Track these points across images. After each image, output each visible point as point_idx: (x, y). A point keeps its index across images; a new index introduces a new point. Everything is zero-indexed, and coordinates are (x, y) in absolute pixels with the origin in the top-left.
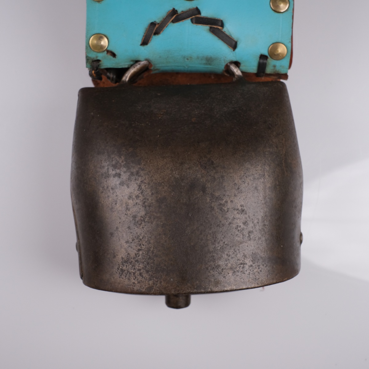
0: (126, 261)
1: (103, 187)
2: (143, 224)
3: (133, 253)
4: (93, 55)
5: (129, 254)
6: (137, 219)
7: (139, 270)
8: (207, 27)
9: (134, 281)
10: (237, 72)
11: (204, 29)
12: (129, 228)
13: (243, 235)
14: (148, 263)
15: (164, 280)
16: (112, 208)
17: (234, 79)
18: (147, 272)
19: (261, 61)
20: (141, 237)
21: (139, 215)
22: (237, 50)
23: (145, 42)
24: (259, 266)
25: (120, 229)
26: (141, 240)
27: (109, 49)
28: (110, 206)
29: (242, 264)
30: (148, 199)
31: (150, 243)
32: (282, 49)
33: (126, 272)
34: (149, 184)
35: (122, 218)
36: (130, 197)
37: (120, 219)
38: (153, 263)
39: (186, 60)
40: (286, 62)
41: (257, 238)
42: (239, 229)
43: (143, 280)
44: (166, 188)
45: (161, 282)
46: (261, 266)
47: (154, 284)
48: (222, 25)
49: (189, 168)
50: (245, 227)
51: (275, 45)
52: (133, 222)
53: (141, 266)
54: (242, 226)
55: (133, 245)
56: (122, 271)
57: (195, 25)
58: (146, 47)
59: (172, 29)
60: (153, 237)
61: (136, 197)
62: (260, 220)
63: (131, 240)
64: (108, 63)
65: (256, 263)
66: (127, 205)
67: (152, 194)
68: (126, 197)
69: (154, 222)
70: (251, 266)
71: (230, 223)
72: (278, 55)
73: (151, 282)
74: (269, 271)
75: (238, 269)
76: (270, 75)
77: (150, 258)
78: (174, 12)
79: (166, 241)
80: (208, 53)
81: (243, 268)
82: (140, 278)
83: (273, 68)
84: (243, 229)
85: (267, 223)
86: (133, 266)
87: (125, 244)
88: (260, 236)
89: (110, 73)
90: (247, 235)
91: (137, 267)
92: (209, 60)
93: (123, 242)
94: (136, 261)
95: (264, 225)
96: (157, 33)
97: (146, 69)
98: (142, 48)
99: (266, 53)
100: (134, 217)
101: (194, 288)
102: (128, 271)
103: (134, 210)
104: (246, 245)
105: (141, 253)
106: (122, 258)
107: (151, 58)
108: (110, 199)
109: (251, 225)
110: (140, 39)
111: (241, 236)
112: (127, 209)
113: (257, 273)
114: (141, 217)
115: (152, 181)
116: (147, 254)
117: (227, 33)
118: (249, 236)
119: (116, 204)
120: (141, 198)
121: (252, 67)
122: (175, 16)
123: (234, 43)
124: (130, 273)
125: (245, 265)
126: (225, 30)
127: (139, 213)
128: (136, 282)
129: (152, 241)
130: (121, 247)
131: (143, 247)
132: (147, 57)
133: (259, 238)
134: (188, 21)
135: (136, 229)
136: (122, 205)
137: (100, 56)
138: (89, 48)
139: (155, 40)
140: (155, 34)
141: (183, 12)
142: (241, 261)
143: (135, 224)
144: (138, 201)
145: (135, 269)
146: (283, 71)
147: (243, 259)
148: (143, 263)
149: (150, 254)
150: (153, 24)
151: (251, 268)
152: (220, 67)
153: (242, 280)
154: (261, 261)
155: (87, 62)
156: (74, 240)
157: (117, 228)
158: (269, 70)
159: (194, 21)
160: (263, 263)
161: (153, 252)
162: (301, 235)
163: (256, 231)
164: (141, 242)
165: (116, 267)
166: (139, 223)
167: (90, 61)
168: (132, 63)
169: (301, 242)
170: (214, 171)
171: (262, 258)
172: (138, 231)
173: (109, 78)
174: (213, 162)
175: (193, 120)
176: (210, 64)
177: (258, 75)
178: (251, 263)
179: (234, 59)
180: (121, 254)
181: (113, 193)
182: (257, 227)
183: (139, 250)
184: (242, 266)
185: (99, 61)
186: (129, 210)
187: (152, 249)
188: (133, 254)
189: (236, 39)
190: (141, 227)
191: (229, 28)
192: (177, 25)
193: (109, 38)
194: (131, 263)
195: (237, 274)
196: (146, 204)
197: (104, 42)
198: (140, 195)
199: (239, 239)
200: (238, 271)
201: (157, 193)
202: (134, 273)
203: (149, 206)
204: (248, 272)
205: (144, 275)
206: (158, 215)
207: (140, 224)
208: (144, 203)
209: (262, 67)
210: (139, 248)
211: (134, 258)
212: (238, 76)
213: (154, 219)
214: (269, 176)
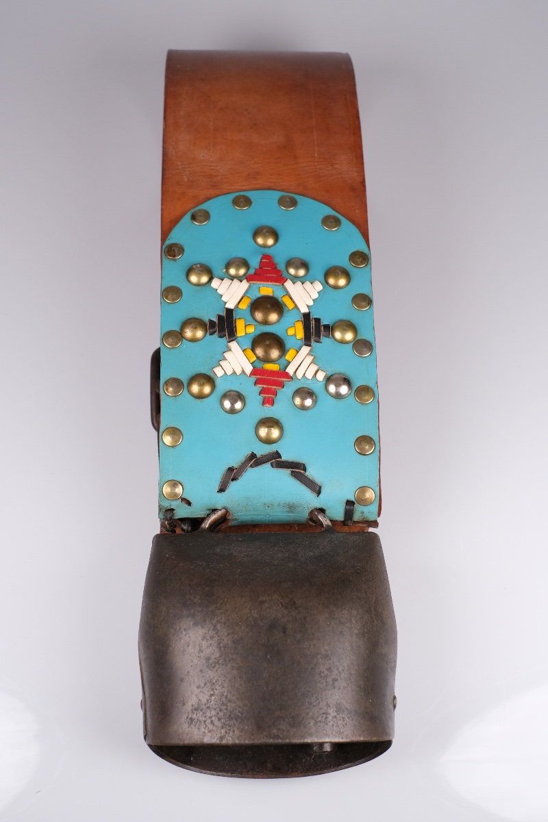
0: (196, 709)
1: (175, 629)
2: (217, 666)
3: (204, 699)
4: (166, 504)
5: (200, 700)
6: (211, 661)
7: (210, 717)
8: (288, 471)
9: (203, 730)
10: (326, 522)
11: (285, 473)
12: (201, 671)
13: (327, 682)
14: (221, 710)
15: (238, 729)
16: (184, 651)
17: (323, 529)
18: (220, 719)
19: (348, 507)
20: (214, 681)
21: (213, 657)
22: (321, 496)
23: (222, 490)
24: (344, 718)
25: (191, 674)
26: (214, 684)
27: (183, 497)
28: (182, 649)
29: (324, 713)
30: (223, 640)
31: (223, 687)
32: (370, 495)
33: (196, 720)
34: (225, 623)
35: (195, 660)
36: (204, 637)
37: (192, 662)
38: (226, 709)
39: (267, 508)
40: (374, 508)
41: (342, 687)
42: (322, 675)
43: (215, 728)
44: (243, 628)
45: (234, 731)
46: (346, 718)
47: (226, 733)
48: (305, 469)
49: (269, 608)
50: (329, 674)
51: (363, 489)
52: (206, 664)
53: (213, 713)
54: (326, 672)
55: (205, 690)
56: (192, 719)
57: (275, 470)
58: (223, 494)
59: (251, 474)
60: (227, 680)
61: (211, 637)
62: (346, 668)
63: (202, 685)
64: (182, 512)
65: (341, 715)
66: (200, 646)
67: (228, 634)
68: (200, 638)
69: (229, 665)
70: (335, 717)
71: (312, 668)
72: (366, 500)
73: (223, 731)
74: (355, 725)
75: (320, 719)
76: (358, 522)
77: (223, 704)
78: (253, 456)
79: (241, 685)
80: (290, 499)
81: (326, 718)
82: (211, 727)
83: (361, 515)
84: (327, 676)
85: (353, 672)
86: (204, 713)
87: (196, 689)
88: (345, 685)
89: (185, 524)
90: (331, 683)
91: (208, 714)
92: (291, 507)
93: (194, 687)
94: (207, 708)
95: (351, 674)
96: (234, 479)
97: (224, 519)
98: (220, 494)
99: (352, 499)
100: (208, 659)
101: (271, 738)
102: (198, 720)
103: (207, 652)
104: (330, 692)
105: (213, 698)
106: (192, 706)
107: (228, 505)
108: (182, 641)
109: (335, 672)
110: (217, 486)
111: (325, 683)
112: (201, 651)
113: (341, 726)
114: (215, 659)
115: (229, 620)
116: (220, 700)
117: (310, 477)
118: (333, 684)
119: (188, 646)
120: (216, 639)
121: (338, 514)
122: (252, 462)
123: (318, 489)
124: (201, 722)
125: (328, 716)
126: (307, 474)
127: (213, 654)
128: (206, 732)
129: (225, 685)
130: (192, 693)
131: (216, 692)
132: (224, 505)
133: (345, 688)
134: (268, 465)
135: (209, 672)
136: (194, 646)
137: (174, 504)
138: (162, 496)
139: (233, 487)
140: (233, 480)
141: (263, 456)
142: (324, 711)
143: (207, 667)
144: (212, 642)
145: (205, 716)
146: (372, 518)
147: (325, 708)
148: (215, 709)
149: (224, 699)
150: (231, 469)
151: (334, 719)
152: (304, 515)
153: (324, 731)
154: (346, 712)
155: (160, 511)
156: (140, 696)
157: (188, 672)
158: (357, 517)
159: (274, 465)
160: (349, 716)
161: (226, 698)
162: (395, 698)
163: (341, 679)
164: (213, 687)
165: (185, 716)
166: (213, 665)
167: (164, 510)
168: (208, 512)
169: (395, 706)
170: (296, 612)
171: (347, 709)
172: (211, 674)
173: (183, 530)
174: (295, 602)
175: (276, 562)
176: (293, 512)
177: (344, 523)
178: (335, 714)
179: (319, 506)
180: (192, 701)
181: (186, 635)
182: (343, 675)
183: (211, 695)
184: (325, 716)
185: (172, 510)
186: (202, 652)
187: (225, 694)
188: (204, 701)
189: (319, 484)
190: (215, 669)
191: (311, 473)
192: (255, 469)
193: (183, 484)
194: (201, 710)
195: (319, 724)
196: (221, 645)
197: (179, 490)
198: (215, 635)
199: (322, 686)
200: (320, 722)
201: (233, 633)
202: (205, 722)
203: (225, 647)
204: (331, 724)
205: (216, 724)
206: (234, 657)
207: (214, 667)
208: (219, 644)
209: (349, 513)
210: (212, 693)
211: (205, 704)
212: (328, 526)
213: (229, 661)
214: (357, 622)
